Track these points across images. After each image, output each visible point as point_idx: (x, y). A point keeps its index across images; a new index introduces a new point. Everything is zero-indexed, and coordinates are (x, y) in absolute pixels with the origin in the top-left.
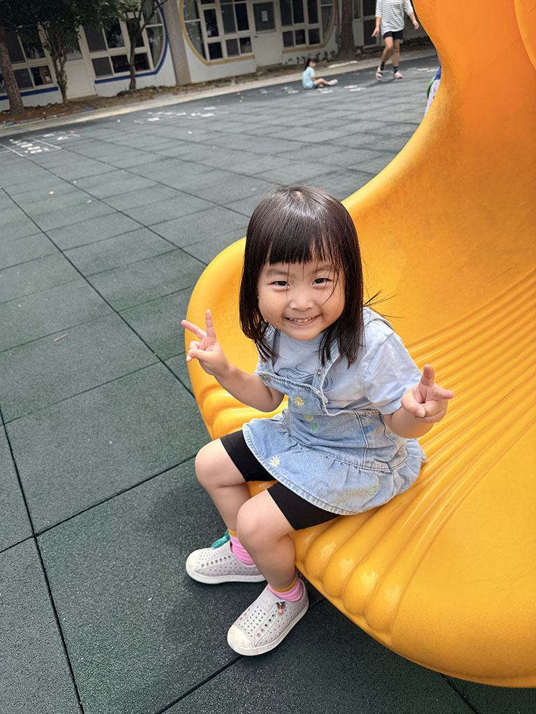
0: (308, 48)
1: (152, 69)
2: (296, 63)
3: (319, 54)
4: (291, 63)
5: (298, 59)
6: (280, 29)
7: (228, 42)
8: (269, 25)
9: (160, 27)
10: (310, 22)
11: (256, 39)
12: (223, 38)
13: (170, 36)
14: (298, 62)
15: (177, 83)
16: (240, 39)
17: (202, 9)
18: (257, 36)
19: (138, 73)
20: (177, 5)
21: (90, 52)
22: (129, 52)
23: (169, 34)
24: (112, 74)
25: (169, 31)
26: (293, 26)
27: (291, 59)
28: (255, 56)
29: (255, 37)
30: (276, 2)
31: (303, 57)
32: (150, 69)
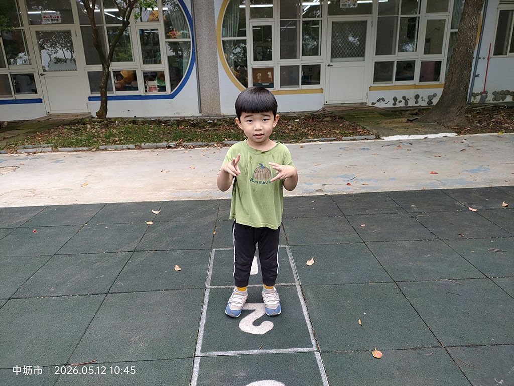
0: (415, 87)
1: (168, 91)
2: (390, 105)
3: (435, 95)
4: (381, 105)
5: (395, 99)
6: (371, 57)
7: (283, 68)
8: (359, 52)
9: (190, 41)
11: (330, 67)
12: (276, 63)
14: (394, 104)
15: (201, 112)
16: (302, 66)
17: (251, 24)
18: (331, 64)
19: (148, 94)
20: (214, 17)
21: (87, 64)
22: (139, 68)
23: (197, 52)
24: (113, 91)
25: (198, 48)
26: (395, 54)
27: (383, 99)
28: (324, 90)
29: (328, 66)
30: (372, 21)
31: (404, 98)
32: (165, 91)
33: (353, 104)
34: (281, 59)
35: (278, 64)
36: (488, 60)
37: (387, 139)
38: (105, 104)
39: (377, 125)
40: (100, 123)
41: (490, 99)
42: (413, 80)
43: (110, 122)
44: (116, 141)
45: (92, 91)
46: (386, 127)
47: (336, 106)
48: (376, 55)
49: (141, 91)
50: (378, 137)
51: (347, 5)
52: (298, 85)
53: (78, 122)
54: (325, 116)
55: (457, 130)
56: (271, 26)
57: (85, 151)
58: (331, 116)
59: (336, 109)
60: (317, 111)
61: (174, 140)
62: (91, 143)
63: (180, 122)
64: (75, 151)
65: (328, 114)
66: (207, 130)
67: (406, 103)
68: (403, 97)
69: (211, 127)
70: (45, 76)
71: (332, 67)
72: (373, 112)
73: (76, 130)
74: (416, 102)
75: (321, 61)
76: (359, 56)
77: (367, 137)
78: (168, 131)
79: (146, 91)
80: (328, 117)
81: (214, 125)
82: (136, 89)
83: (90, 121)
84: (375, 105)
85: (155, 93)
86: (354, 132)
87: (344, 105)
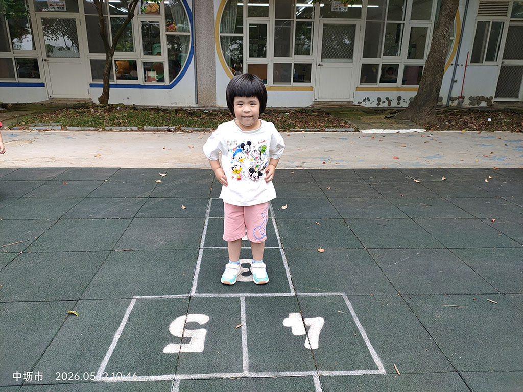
1: (167, 82)
2: (374, 105)
4: (367, 105)
5: (379, 100)
6: (359, 59)
7: (276, 66)
8: (348, 53)
9: (189, 36)
10: (409, 57)
11: (320, 67)
12: (270, 60)
14: (379, 104)
15: (197, 103)
16: (295, 64)
17: (248, 22)
18: (321, 64)
19: (147, 84)
20: (213, 13)
21: (90, 52)
22: (140, 58)
23: (196, 45)
24: (114, 79)
25: (197, 41)
26: (380, 57)
27: (369, 100)
28: (314, 88)
29: (319, 65)
30: (361, 25)
32: (164, 81)
33: (341, 103)
34: (274, 56)
35: (272, 61)
36: (466, 67)
37: (364, 132)
38: (107, 90)
39: (358, 121)
40: (102, 108)
41: (466, 103)
42: (396, 82)
43: (112, 107)
44: (121, 123)
45: (94, 78)
46: (366, 122)
47: (325, 103)
48: (363, 57)
49: (141, 81)
50: (357, 130)
51: (338, 9)
52: (290, 82)
53: (82, 106)
54: (313, 111)
55: (426, 127)
56: (266, 25)
57: (92, 130)
58: (318, 112)
59: (324, 106)
60: (307, 107)
61: (174, 125)
62: (97, 124)
63: (179, 110)
64: (83, 130)
65: (316, 110)
66: (204, 118)
67: (389, 104)
68: (386, 98)
69: (207, 116)
70: (48, 61)
71: (322, 66)
72: (357, 110)
73: (80, 113)
75: (312, 60)
76: (347, 58)
77: (347, 129)
78: (168, 118)
79: (145, 81)
80: (316, 112)
81: (210, 114)
82: (136, 78)
83: (92, 105)
84: (361, 104)
85: (154, 83)
86: (336, 126)
87: (333, 103)
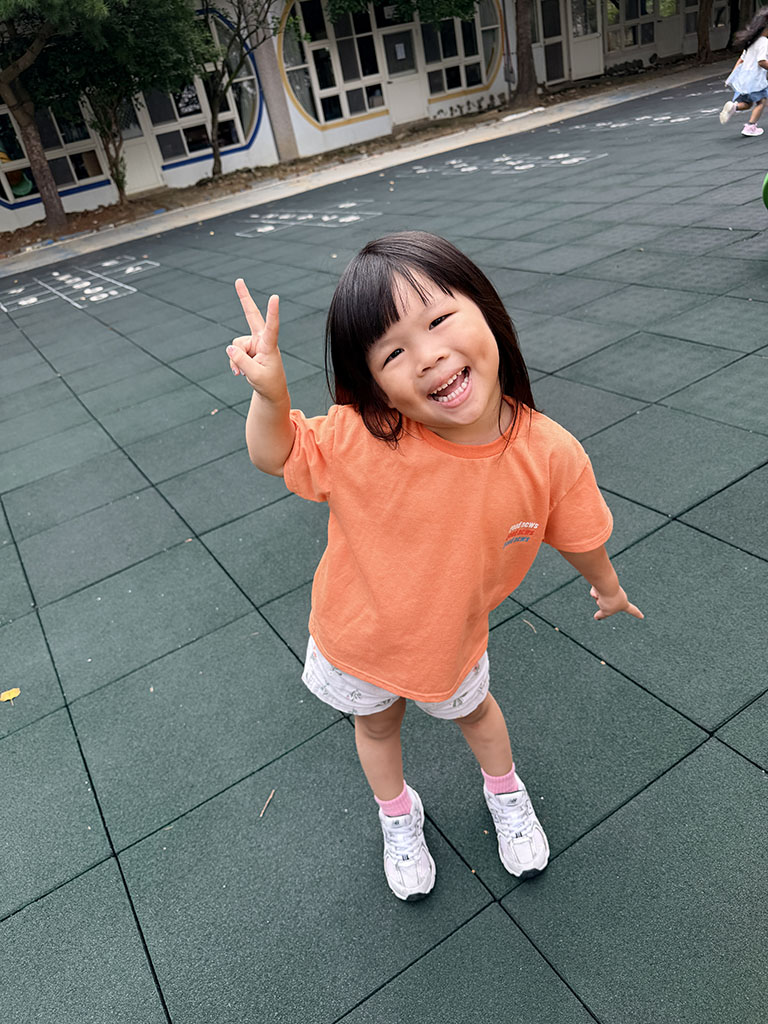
1: (243, 142)
2: (448, 116)
4: (441, 116)
5: (451, 109)
6: (423, 68)
7: (349, 94)
8: (410, 64)
9: (255, 79)
10: (467, 55)
12: (341, 88)
13: (266, 93)
14: (452, 114)
15: (280, 159)
16: (366, 87)
17: (309, 47)
18: (390, 81)
20: (273, 47)
21: (153, 126)
22: (208, 120)
23: (264, 89)
25: (264, 84)
26: (441, 61)
27: (442, 111)
28: (390, 111)
30: (416, 29)
31: (459, 106)
32: (239, 142)
43: (228, 176)
45: (165, 157)
52: (366, 109)
56: (329, 48)
67: (461, 111)
68: (457, 106)
71: (390, 84)
74: (469, 109)
75: (381, 79)
